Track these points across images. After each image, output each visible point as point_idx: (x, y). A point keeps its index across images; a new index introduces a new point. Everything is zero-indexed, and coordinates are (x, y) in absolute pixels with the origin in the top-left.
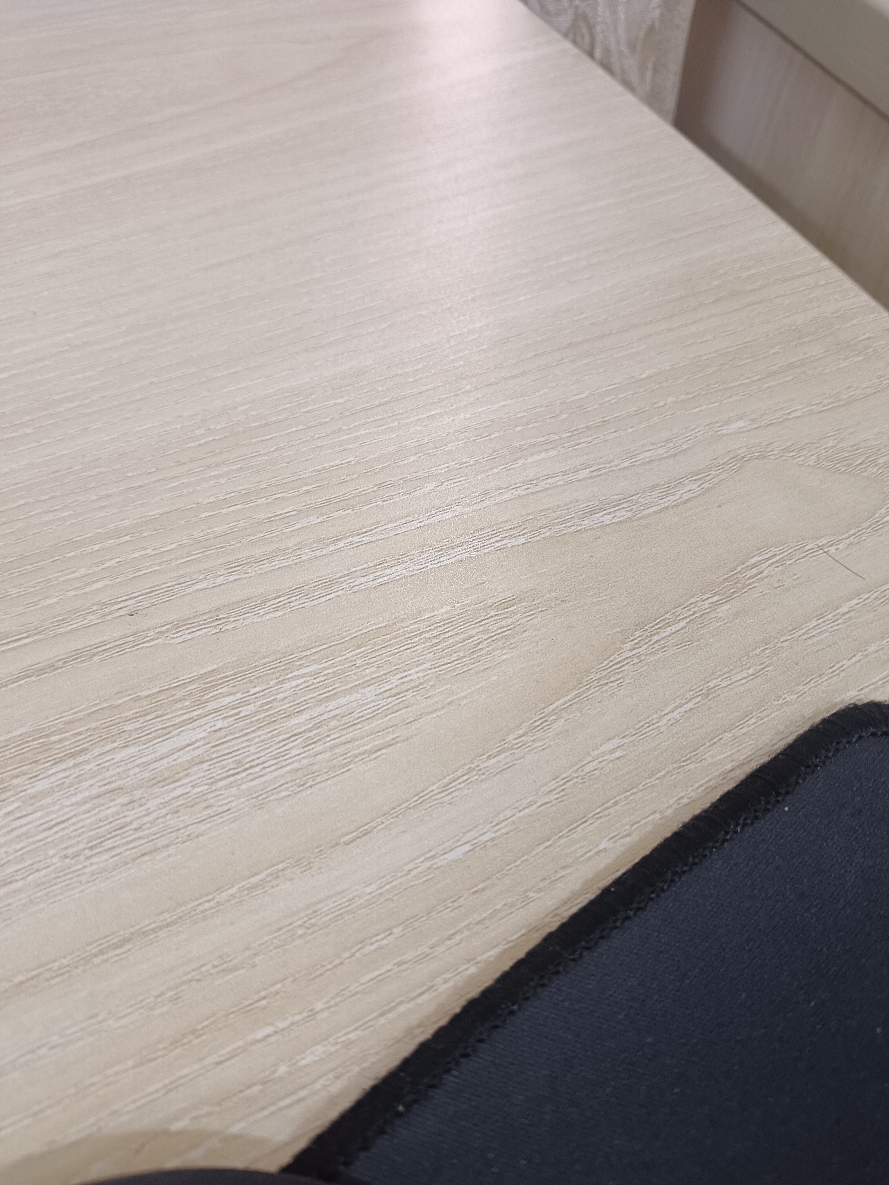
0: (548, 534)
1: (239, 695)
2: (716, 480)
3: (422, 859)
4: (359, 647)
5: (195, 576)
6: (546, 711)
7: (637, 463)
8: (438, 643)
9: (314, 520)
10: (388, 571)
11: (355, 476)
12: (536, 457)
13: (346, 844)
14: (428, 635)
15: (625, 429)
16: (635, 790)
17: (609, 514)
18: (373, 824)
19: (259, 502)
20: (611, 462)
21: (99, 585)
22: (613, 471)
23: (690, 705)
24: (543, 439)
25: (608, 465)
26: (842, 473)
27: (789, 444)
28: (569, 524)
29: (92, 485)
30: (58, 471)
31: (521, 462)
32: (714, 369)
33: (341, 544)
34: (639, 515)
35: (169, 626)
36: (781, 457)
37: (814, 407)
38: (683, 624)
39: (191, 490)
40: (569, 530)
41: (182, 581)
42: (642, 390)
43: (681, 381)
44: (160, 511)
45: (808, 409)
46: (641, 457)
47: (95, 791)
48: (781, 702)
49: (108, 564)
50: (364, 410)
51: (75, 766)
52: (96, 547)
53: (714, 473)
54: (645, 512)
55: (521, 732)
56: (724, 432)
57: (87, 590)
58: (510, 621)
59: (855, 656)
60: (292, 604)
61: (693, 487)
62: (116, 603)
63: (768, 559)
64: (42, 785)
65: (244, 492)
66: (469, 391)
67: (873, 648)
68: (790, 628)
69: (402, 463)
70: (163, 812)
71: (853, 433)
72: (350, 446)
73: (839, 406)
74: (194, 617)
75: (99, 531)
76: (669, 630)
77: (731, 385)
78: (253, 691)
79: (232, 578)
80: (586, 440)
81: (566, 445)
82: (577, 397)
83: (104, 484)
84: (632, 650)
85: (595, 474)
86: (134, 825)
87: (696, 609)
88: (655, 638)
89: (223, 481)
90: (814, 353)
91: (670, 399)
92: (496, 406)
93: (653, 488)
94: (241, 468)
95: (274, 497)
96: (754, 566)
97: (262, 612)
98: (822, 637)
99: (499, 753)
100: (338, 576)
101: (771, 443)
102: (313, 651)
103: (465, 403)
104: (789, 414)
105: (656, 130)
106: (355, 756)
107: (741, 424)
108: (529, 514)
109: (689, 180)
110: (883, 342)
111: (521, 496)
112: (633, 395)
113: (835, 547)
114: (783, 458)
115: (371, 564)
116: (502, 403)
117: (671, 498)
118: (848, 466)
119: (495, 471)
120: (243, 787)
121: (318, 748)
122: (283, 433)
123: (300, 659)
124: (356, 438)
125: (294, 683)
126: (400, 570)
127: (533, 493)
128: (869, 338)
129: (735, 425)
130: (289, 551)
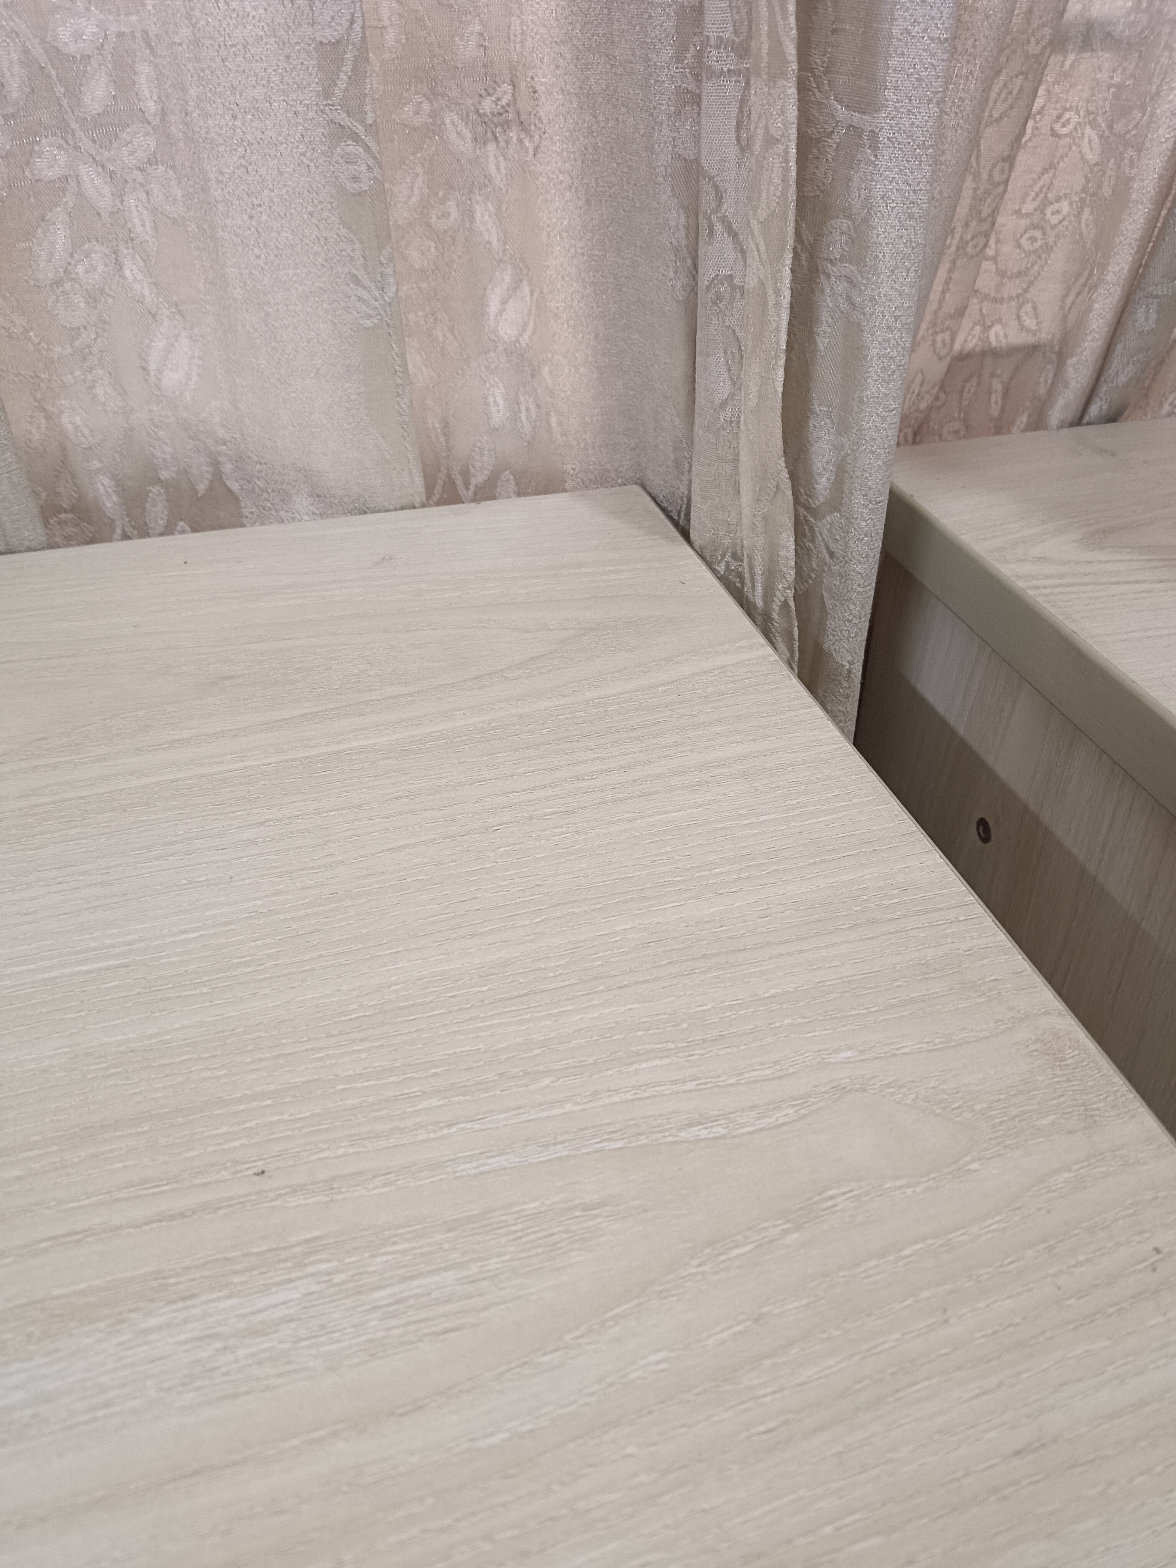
0: (647, 1141)
1: (335, 1263)
2: (813, 1108)
3: (463, 1439)
4: (450, 1231)
5: (320, 1145)
6: (606, 1316)
7: (743, 1081)
8: (521, 1238)
9: (435, 1102)
10: (491, 1161)
11: (481, 1063)
12: (650, 1064)
13: (402, 1415)
14: (514, 1228)
15: (738, 1046)
16: (670, 1403)
17: (706, 1128)
18: (427, 1401)
19: (391, 1079)
20: (719, 1077)
21: (236, 1144)
22: (718, 1086)
24: (659, 1046)
25: (714, 1080)
26: (937, 1115)
27: (891, 1079)
29: (250, 1047)
30: (223, 1031)
31: (634, 1067)
32: (837, 995)
33: (454, 1129)
34: (734, 1134)
35: (288, 1190)
36: (881, 1091)
37: (924, 1045)
38: (751, 1247)
39: (334, 1062)
40: (665, 1140)
41: (308, 1148)
42: (763, 1008)
43: (802, 1004)
44: (304, 1079)
45: (918, 1046)
46: (747, 1075)
47: (197, 1334)
48: (825, 1336)
49: (248, 1125)
50: (502, 1000)
51: (184, 1309)
52: (241, 1108)
53: (812, 1100)
54: (740, 1131)
55: (578, 1333)
56: (831, 1060)
57: (226, 1146)
58: (591, 1223)
59: (906, 1300)
60: (399, 1182)
61: (790, 1111)
62: (247, 1163)
63: (845, 1193)
64: (153, 1322)
65: (379, 1068)
66: (602, 991)
68: (851, 1265)
69: (525, 1055)
70: (249, 1361)
71: (957, 1076)
72: (483, 1034)
73: (950, 1047)
74: (312, 1184)
75: (247, 1092)
76: (736, 1252)
77: (849, 1014)
78: (348, 1260)
79: (351, 1151)
80: (700, 1052)
81: (680, 1055)
82: (700, 1009)
83: (261, 1049)
84: (698, 1267)
85: (701, 1087)
86: (224, 1370)
87: (767, 1234)
88: (722, 1258)
89: (363, 1056)
90: (938, 990)
91: (787, 1021)
92: (623, 1009)
93: (752, 1108)
94: (382, 1045)
95: (405, 1076)
96: (831, 1198)
97: (371, 1186)
98: (879, 1277)
99: (555, 1351)
100: (447, 1159)
101: (874, 1077)
102: (408, 1229)
103: (596, 1002)
104: (898, 1049)
105: (835, 746)
106: (426, 1335)
107: (849, 1054)
108: (632, 1119)
109: (855, 801)
110: (1009, 986)
111: (627, 1101)
112: (753, 1012)
113: (912, 1189)
114: (883, 1093)
115: (477, 1152)
116: (629, 1006)
117: (768, 1120)
118: (944, 1108)
119: (610, 1072)
120: (323, 1349)
121: (394, 1322)
122: (425, 1015)
123: (395, 1236)
124: (490, 1027)
125: (385, 1258)
126: (502, 1161)
127: (640, 1099)
128: (996, 980)
129: (843, 1055)
130: (407, 1130)
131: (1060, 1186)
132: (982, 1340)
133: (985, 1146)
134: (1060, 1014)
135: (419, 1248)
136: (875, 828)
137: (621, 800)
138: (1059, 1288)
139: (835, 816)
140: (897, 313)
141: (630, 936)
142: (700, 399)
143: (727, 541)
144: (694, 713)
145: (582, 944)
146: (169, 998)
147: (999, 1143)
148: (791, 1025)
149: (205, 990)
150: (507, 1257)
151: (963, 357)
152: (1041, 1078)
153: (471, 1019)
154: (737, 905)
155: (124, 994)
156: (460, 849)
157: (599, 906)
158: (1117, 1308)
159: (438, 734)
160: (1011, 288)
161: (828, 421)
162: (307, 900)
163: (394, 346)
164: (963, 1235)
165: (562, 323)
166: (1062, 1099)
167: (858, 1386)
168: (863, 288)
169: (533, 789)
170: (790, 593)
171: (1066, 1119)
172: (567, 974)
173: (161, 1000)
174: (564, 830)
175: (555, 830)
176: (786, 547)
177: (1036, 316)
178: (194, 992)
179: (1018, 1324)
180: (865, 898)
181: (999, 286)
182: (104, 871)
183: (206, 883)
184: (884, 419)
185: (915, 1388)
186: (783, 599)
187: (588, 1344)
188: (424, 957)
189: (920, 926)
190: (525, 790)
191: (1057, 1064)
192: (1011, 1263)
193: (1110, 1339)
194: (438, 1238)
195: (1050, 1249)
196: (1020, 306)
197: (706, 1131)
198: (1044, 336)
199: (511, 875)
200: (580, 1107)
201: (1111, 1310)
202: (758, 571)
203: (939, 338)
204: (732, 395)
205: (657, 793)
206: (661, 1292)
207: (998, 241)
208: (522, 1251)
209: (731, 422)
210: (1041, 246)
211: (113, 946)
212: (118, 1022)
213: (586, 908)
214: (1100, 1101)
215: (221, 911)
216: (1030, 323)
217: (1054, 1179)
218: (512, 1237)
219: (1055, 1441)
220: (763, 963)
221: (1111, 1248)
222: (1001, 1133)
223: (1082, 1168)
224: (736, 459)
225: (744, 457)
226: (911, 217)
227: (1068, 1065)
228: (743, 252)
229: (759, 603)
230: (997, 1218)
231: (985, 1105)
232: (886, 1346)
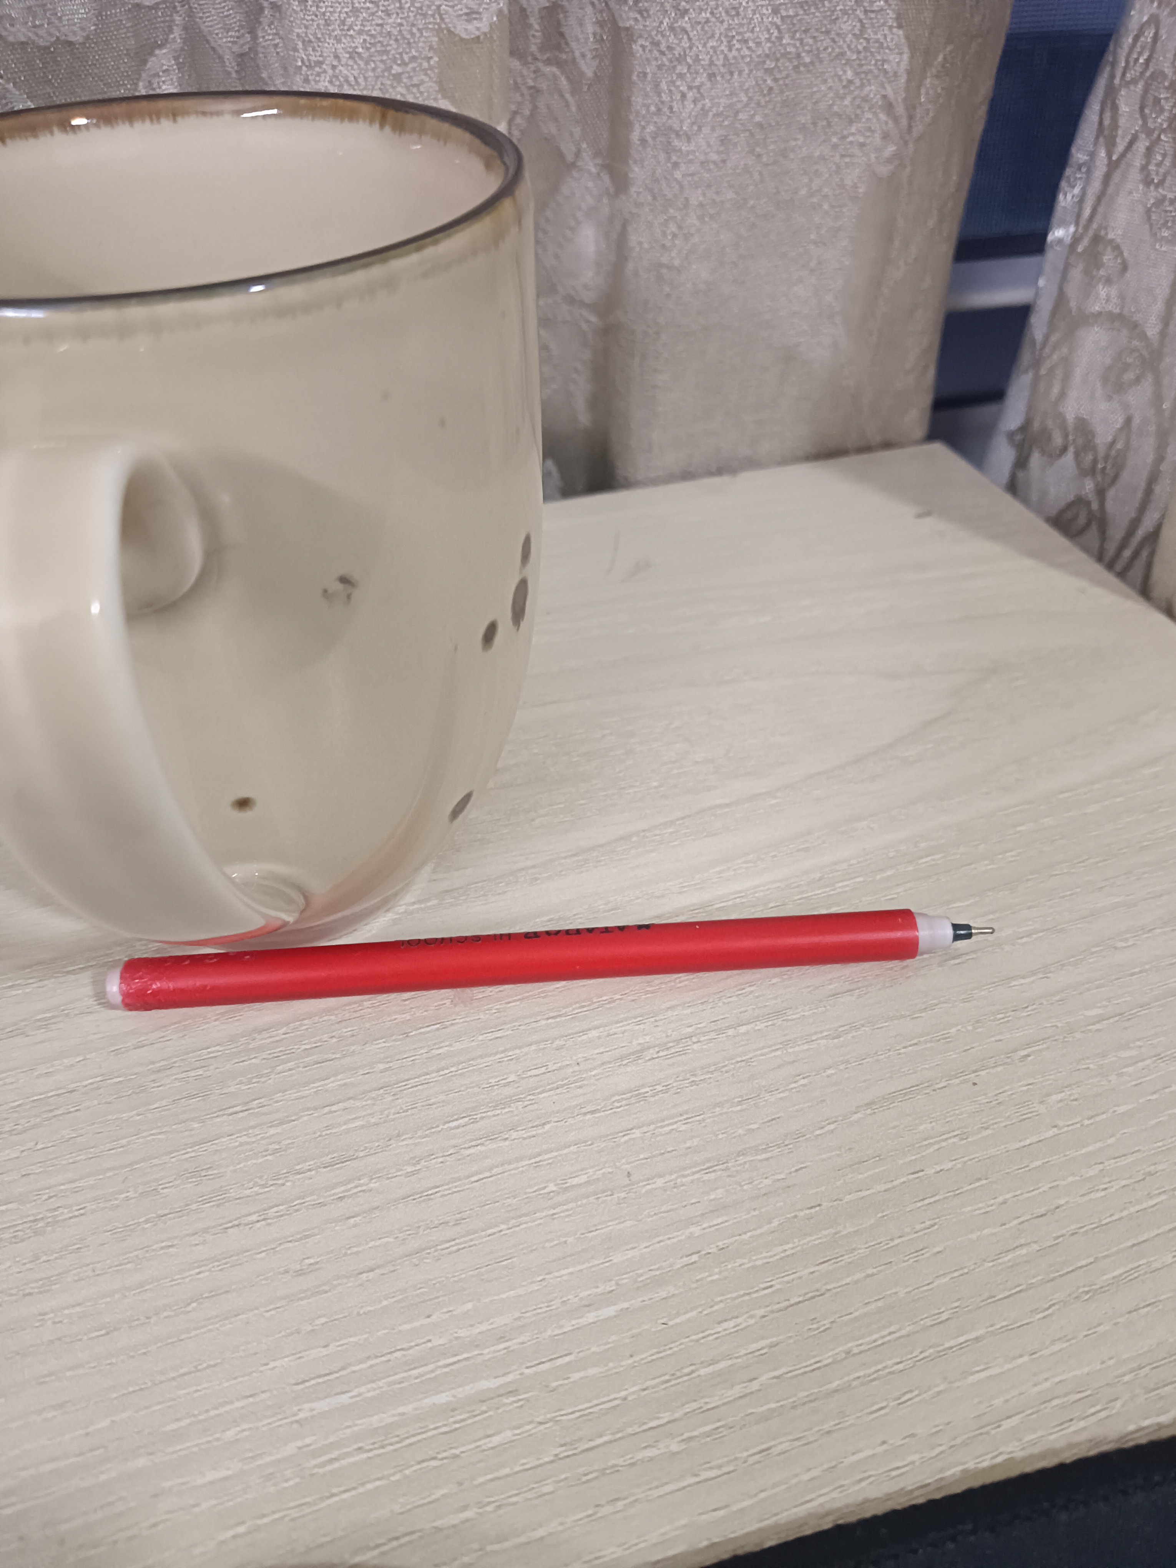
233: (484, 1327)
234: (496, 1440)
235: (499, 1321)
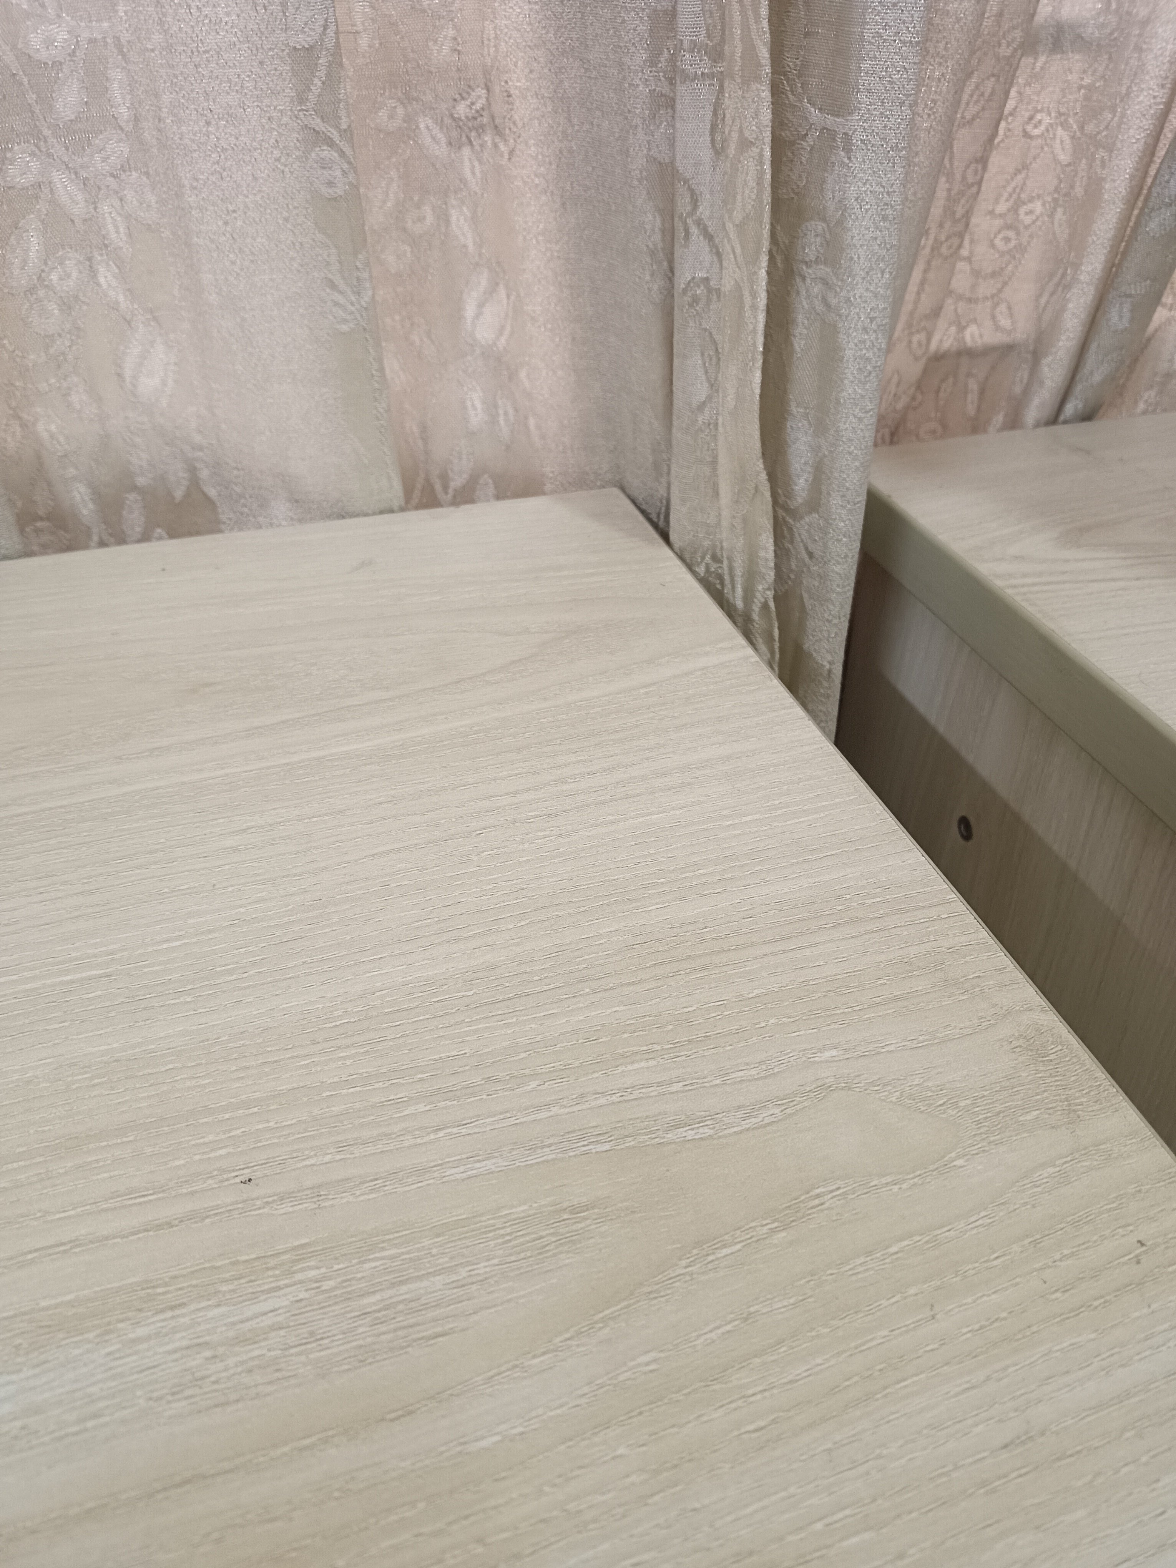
0: (632, 1143)
1: (323, 1270)
2: (798, 1107)
3: (455, 1443)
4: (438, 1236)
5: (307, 1152)
6: (596, 1318)
7: (728, 1082)
8: (510, 1241)
9: (422, 1108)
10: (478, 1165)
11: (467, 1068)
12: (636, 1066)
13: (392, 1420)
14: (502, 1232)
15: (724, 1047)
16: (660, 1403)
17: (692, 1129)
18: (418, 1406)
19: (377, 1086)
20: (704, 1078)
21: (222, 1152)
22: (704, 1087)
23: (729, 1327)
24: (645, 1048)
25: (701, 1081)
26: (922, 1112)
27: (876, 1078)
28: (653, 1136)
29: (235, 1056)
30: (208, 1040)
31: (620, 1069)
32: (819, 994)
33: (441, 1134)
34: (720, 1134)
35: (275, 1198)
36: (866, 1089)
37: (908, 1042)
38: (739, 1246)
39: (319, 1069)
40: (653, 1141)
41: (295, 1155)
42: (747, 1009)
43: (786, 1004)
44: (289, 1087)
45: (903, 1044)
46: (733, 1076)
47: (185, 1343)
48: (813, 1333)
49: (233, 1133)
50: (486, 1004)
51: (173, 1317)
52: (227, 1116)
53: (798, 1099)
54: (726, 1132)
55: (568, 1335)
56: (816, 1059)
57: (212, 1155)
58: (580, 1226)
59: (894, 1296)
60: (386, 1188)
61: (777, 1111)
62: (233, 1171)
63: (832, 1191)
64: (141, 1332)
65: (365, 1075)
66: (588, 994)
67: (912, 1291)
68: (838, 1262)
69: (512, 1059)
70: (240, 1369)
71: (941, 1073)
72: (468, 1039)
73: (932, 1045)
74: (299, 1191)
75: (232, 1100)
76: (725, 1251)
77: (833, 1012)
78: (336, 1267)
79: (338, 1157)
80: (685, 1053)
81: (666, 1057)
82: (685, 1010)
83: (245, 1057)
84: (686, 1267)
85: (687, 1088)
86: (213, 1379)
87: (754, 1233)
88: (710, 1258)
89: (348, 1062)
90: (920, 988)
91: (772, 1021)
92: (609, 1011)
93: (738, 1108)
94: (367, 1051)
95: (391, 1082)
96: (818, 1196)
97: (358, 1193)
98: (867, 1274)
99: (544, 1353)
100: (433, 1164)
101: (859, 1076)
102: (396, 1235)
103: (581, 1005)
104: (882, 1047)
105: (815, 747)
106: (415, 1340)
107: (834, 1053)
108: (619, 1122)
109: (837, 800)
110: (991, 983)
111: (613, 1103)
112: (738, 1013)
113: (898, 1186)
114: (868, 1091)
115: (464, 1156)
116: (615, 1009)
117: (753, 1120)
118: (929, 1105)
119: (596, 1075)
120: (312, 1356)
121: (383, 1328)
122: (410, 1021)
123: (383, 1242)
124: (476, 1031)
125: (374, 1264)
126: (489, 1165)
127: (626, 1101)
128: (979, 977)
129: (828, 1054)
130: (394, 1136)
131: (1045, 1181)
132: (969, 1335)
133: (969, 1142)
134: (1043, 1010)
135: (408, 1253)
136: (856, 827)
137: (604, 803)
138: (1045, 1282)
139: (817, 816)
140: (872, 314)
141: (615, 939)
142: (678, 403)
143: (706, 543)
144: (676, 715)
145: (567, 947)
146: (153, 1007)
147: (984, 1139)
148: (776, 1025)
149: (189, 999)
150: (496, 1261)
151: (939, 358)
152: (1024, 1075)
153: (456, 1024)
154: (720, 905)
155: (108, 1004)
156: (443, 853)
157: (584, 909)
158: (1102, 1300)
159: (419, 739)
160: (985, 288)
161: (805, 422)
162: (290, 907)
163: (371, 351)
164: (949, 1230)
165: (539, 327)
166: (1046, 1094)
167: (847, 1383)
168: (838, 290)
169: (517, 792)
170: (770, 594)
171: (1050, 1114)
172: (552, 977)
173: (145, 1009)
174: (547, 833)
175: (539, 834)
176: (765, 548)
177: (1011, 316)
178: (177, 1001)
179: (1005, 1319)
180: (848, 897)
181: (974, 287)
182: (86, 881)
183: (189, 891)
184: (860, 420)
185: (902, 1384)
186: (763, 600)
187: (578, 1346)
188: (409, 962)
189: (903, 924)
190: (508, 794)
191: (1041, 1059)
192: (997, 1258)
193: (1096, 1331)
194: (426, 1243)
195: (1035, 1243)
196: (996, 305)
197: (693, 1132)
198: (1019, 336)
199: (495, 879)
200: (567, 1110)
201: (1096, 1303)
202: (738, 572)
203: (915, 339)
204: (709, 398)
205: (638, 795)
206: (650, 1293)
207: (972, 241)
208: (511, 1255)
209: (709, 424)
210: (1015, 247)
211: (95, 956)
212: (101, 1032)
213: (571, 911)
214: (1083, 1096)
215: (203, 919)
216: (1005, 322)
217: (1038, 1174)
218: (500, 1241)
219: (1043, 1434)
220: (746, 963)
221: (1095, 1242)
222: (986, 1129)
223: (1066, 1162)
224: (714, 462)
225: (723, 459)
226: (885, 218)
227: (1051, 1061)
228: (719, 255)
229: (740, 604)
230: (983, 1214)
231: (969, 1102)
232: (874, 1343)
233: (102, 949)
234: (91, 995)
235: (112, 947)
